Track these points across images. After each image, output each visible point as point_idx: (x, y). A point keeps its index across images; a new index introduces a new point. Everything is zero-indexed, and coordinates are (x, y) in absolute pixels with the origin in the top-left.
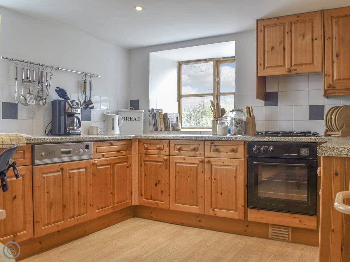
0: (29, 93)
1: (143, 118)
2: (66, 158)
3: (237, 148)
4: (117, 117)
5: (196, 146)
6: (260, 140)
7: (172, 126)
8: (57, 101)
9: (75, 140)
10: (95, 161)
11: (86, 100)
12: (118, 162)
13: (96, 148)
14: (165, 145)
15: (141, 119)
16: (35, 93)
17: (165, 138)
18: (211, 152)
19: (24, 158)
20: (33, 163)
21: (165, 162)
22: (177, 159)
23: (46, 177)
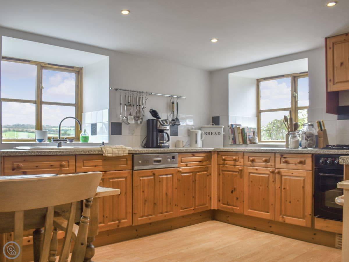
0: (130, 115)
1: (222, 133)
2: (157, 166)
3: (305, 160)
4: (200, 132)
5: (268, 158)
6: (326, 153)
7: (249, 140)
8: (151, 120)
9: (164, 151)
10: (180, 169)
11: (174, 118)
12: (199, 170)
13: (181, 159)
14: (240, 157)
15: (221, 134)
16: (134, 114)
17: (240, 151)
18: (281, 163)
19: (127, 164)
20: (133, 169)
21: (240, 172)
22: (250, 169)
23: (143, 180)
